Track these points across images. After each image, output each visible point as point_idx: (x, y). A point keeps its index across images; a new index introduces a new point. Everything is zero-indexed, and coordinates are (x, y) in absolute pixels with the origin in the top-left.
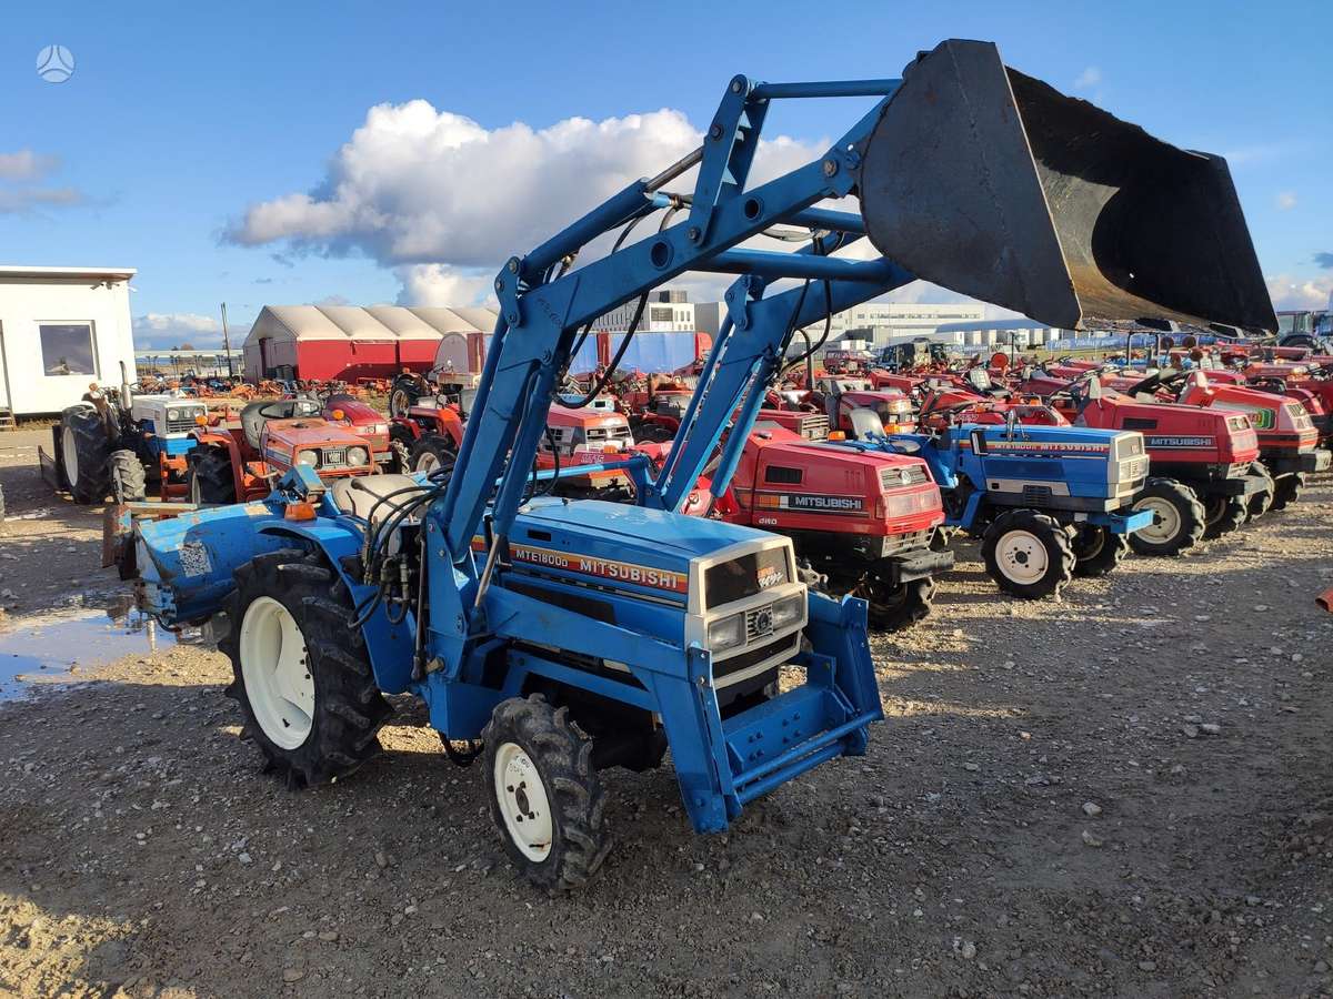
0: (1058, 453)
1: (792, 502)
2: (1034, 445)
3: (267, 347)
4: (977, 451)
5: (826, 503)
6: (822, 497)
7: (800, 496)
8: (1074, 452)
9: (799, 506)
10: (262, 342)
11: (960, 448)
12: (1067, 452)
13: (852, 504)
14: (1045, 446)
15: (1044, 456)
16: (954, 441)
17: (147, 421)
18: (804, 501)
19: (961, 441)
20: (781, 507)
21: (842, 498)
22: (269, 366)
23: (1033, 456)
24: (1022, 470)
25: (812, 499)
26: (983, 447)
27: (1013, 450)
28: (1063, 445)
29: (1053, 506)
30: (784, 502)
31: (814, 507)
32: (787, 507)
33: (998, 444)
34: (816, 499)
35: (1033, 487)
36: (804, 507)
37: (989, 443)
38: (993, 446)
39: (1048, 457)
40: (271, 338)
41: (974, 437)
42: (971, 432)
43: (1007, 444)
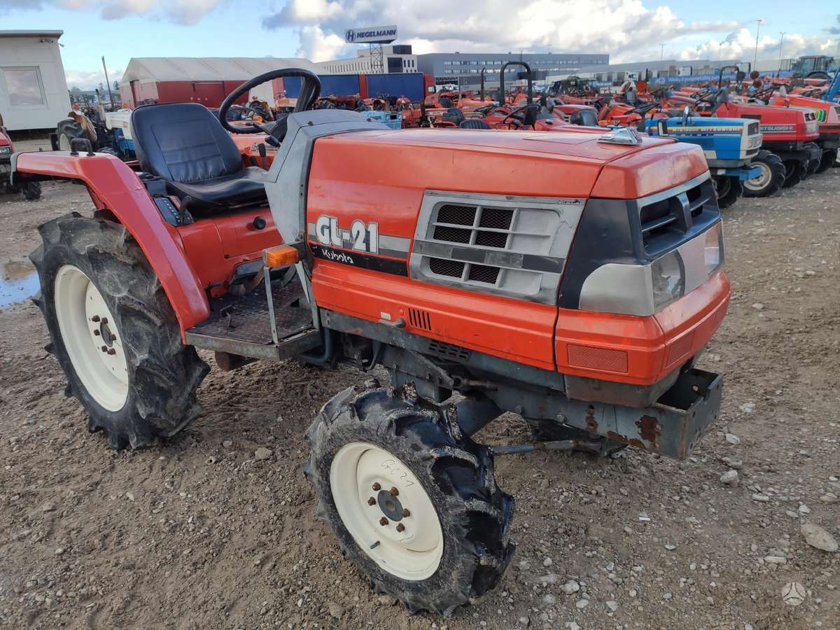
0: (712, 133)
2: (696, 128)
3: (136, 87)
4: (661, 133)
8: (721, 132)
10: (132, 83)
11: (651, 132)
12: (717, 132)
14: (704, 129)
15: (702, 135)
16: (647, 127)
17: (116, 129)
19: (651, 128)
22: (139, 100)
23: (696, 135)
26: (665, 131)
27: (684, 132)
28: (715, 128)
33: (674, 129)
37: (669, 128)
38: (671, 131)
39: (705, 135)
40: (138, 80)
41: (660, 124)
42: (658, 122)
43: (681, 129)
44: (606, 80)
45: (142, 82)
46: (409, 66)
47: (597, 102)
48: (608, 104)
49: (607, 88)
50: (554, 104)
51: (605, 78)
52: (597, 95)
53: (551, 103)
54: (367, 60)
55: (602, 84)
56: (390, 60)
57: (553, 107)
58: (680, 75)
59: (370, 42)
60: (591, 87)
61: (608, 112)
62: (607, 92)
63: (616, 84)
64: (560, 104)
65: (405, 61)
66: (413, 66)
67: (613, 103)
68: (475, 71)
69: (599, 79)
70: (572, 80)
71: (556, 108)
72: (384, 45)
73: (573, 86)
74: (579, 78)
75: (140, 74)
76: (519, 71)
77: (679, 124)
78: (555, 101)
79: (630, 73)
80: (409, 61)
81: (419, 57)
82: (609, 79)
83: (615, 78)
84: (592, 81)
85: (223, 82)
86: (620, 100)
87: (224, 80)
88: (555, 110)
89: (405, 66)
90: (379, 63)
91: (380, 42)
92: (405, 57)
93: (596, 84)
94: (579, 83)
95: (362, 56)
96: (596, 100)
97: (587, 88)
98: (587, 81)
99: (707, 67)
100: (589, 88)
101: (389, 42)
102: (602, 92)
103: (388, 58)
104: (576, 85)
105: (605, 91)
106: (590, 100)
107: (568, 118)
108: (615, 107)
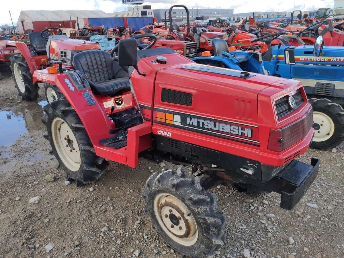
1: (183, 120)
2: (327, 58)
3: (24, 24)
4: (288, 61)
5: (215, 126)
6: (211, 120)
7: (191, 117)
9: (189, 125)
10: (22, 22)
11: (278, 60)
13: (240, 132)
14: (334, 59)
15: (332, 65)
16: (274, 56)
18: (194, 122)
19: (278, 56)
20: (175, 123)
21: (231, 124)
22: (25, 30)
23: (325, 65)
24: (316, 73)
25: (201, 121)
26: (292, 59)
27: (312, 61)
29: (335, 95)
30: (177, 120)
31: (203, 127)
32: (179, 124)
33: (302, 58)
34: (206, 122)
35: (323, 84)
36: (195, 126)
37: (296, 57)
38: (299, 59)
39: (335, 65)
40: (25, 21)
41: (287, 53)
42: (285, 50)
43: (309, 58)
44: (232, 20)
45: (26, 21)
46: (150, 14)
47: (228, 30)
48: (235, 31)
49: (233, 23)
50: (202, 31)
51: (232, 19)
52: (228, 26)
53: (200, 31)
54: (132, 11)
55: (231, 22)
56: (142, 11)
57: (201, 34)
58: (263, 18)
59: (133, 4)
60: (226, 23)
61: (235, 36)
62: (233, 25)
63: (236, 22)
64: (206, 31)
65: (148, 12)
66: (152, 14)
67: (237, 30)
68: (178, 16)
69: (230, 20)
70: (218, 20)
71: (202, 34)
72: (139, 5)
73: (218, 22)
74: (221, 19)
75: (25, 18)
76: (197, 17)
77: (307, 53)
78: (202, 30)
79: (242, 17)
80: (150, 12)
81: (154, 10)
82: (234, 20)
83: (236, 19)
84: (226, 20)
85: (63, 21)
86: (241, 29)
87: (64, 20)
88: (202, 35)
89: (148, 14)
90: (137, 13)
91: (137, 4)
92: (148, 10)
93: (228, 22)
94: (221, 21)
95: (130, 10)
96: (228, 29)
97: (224, 24)
98: (224, 20)
99: (273, 15)
100: (225, 23)
101: (141, 4)
102: (231, 25)
103: (141, 11)
104: (220, 22)
105: (232, 24)
106: (225, 29)
107: (210, 40)
108: (239, 33)
